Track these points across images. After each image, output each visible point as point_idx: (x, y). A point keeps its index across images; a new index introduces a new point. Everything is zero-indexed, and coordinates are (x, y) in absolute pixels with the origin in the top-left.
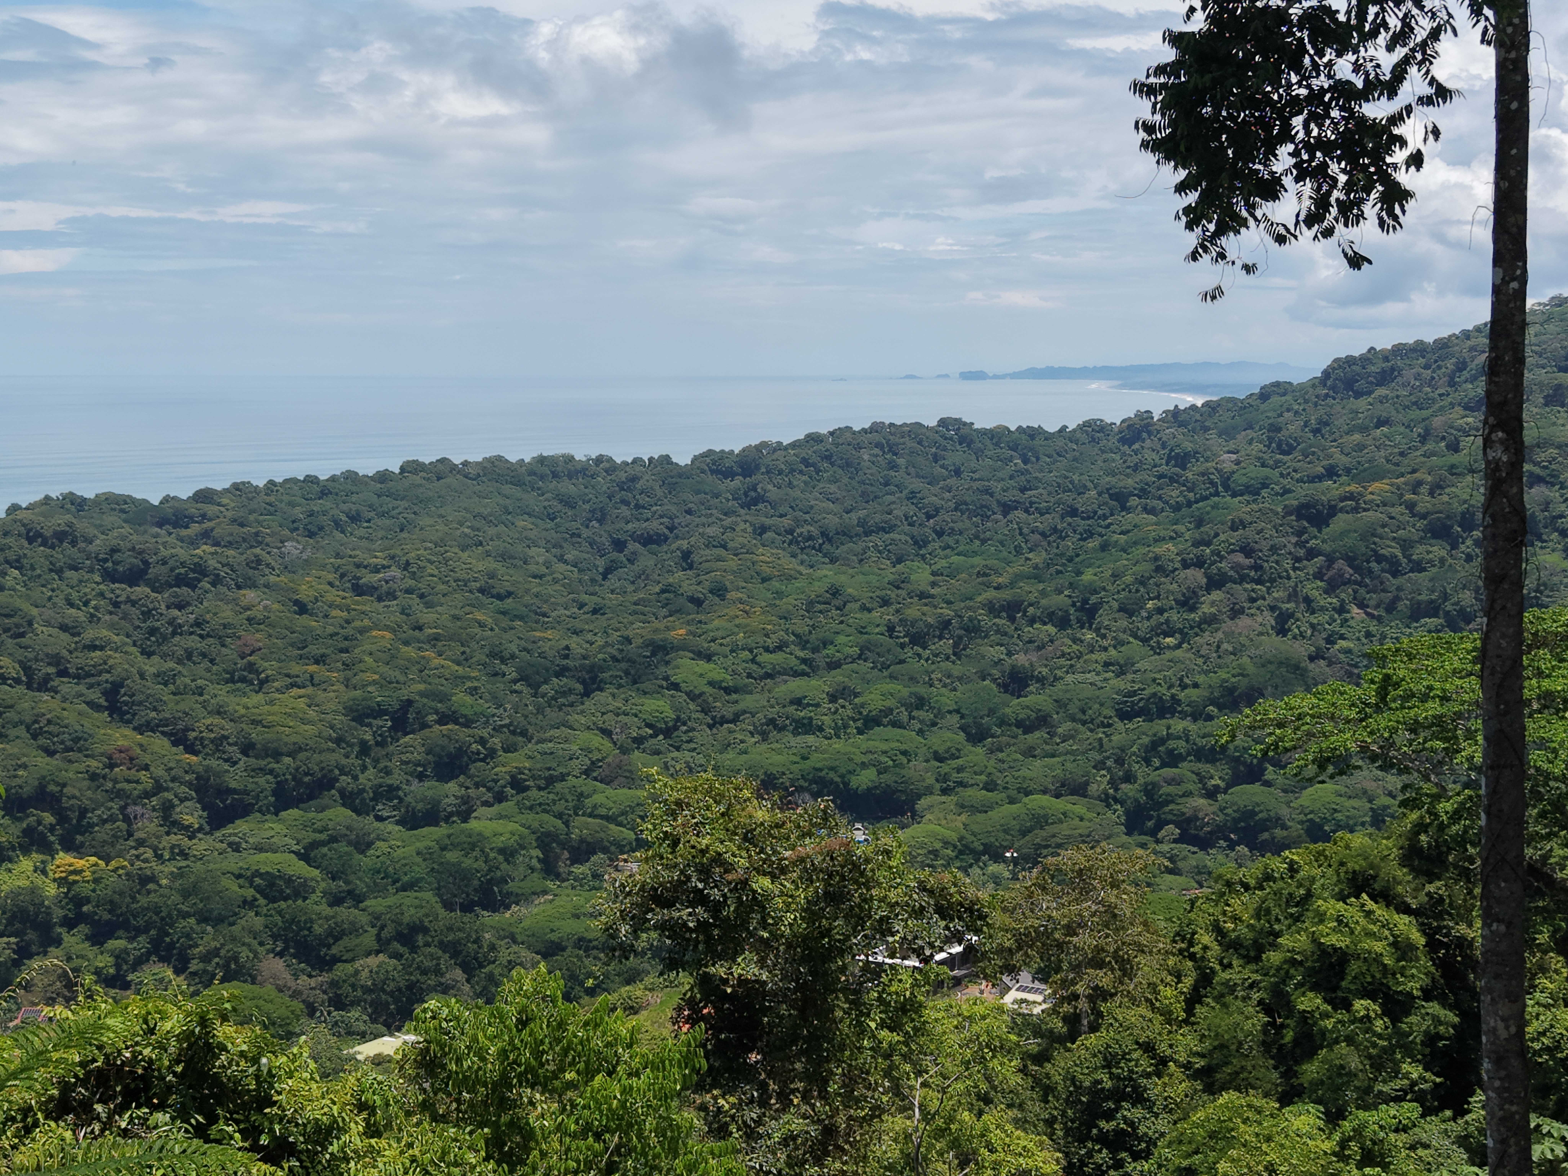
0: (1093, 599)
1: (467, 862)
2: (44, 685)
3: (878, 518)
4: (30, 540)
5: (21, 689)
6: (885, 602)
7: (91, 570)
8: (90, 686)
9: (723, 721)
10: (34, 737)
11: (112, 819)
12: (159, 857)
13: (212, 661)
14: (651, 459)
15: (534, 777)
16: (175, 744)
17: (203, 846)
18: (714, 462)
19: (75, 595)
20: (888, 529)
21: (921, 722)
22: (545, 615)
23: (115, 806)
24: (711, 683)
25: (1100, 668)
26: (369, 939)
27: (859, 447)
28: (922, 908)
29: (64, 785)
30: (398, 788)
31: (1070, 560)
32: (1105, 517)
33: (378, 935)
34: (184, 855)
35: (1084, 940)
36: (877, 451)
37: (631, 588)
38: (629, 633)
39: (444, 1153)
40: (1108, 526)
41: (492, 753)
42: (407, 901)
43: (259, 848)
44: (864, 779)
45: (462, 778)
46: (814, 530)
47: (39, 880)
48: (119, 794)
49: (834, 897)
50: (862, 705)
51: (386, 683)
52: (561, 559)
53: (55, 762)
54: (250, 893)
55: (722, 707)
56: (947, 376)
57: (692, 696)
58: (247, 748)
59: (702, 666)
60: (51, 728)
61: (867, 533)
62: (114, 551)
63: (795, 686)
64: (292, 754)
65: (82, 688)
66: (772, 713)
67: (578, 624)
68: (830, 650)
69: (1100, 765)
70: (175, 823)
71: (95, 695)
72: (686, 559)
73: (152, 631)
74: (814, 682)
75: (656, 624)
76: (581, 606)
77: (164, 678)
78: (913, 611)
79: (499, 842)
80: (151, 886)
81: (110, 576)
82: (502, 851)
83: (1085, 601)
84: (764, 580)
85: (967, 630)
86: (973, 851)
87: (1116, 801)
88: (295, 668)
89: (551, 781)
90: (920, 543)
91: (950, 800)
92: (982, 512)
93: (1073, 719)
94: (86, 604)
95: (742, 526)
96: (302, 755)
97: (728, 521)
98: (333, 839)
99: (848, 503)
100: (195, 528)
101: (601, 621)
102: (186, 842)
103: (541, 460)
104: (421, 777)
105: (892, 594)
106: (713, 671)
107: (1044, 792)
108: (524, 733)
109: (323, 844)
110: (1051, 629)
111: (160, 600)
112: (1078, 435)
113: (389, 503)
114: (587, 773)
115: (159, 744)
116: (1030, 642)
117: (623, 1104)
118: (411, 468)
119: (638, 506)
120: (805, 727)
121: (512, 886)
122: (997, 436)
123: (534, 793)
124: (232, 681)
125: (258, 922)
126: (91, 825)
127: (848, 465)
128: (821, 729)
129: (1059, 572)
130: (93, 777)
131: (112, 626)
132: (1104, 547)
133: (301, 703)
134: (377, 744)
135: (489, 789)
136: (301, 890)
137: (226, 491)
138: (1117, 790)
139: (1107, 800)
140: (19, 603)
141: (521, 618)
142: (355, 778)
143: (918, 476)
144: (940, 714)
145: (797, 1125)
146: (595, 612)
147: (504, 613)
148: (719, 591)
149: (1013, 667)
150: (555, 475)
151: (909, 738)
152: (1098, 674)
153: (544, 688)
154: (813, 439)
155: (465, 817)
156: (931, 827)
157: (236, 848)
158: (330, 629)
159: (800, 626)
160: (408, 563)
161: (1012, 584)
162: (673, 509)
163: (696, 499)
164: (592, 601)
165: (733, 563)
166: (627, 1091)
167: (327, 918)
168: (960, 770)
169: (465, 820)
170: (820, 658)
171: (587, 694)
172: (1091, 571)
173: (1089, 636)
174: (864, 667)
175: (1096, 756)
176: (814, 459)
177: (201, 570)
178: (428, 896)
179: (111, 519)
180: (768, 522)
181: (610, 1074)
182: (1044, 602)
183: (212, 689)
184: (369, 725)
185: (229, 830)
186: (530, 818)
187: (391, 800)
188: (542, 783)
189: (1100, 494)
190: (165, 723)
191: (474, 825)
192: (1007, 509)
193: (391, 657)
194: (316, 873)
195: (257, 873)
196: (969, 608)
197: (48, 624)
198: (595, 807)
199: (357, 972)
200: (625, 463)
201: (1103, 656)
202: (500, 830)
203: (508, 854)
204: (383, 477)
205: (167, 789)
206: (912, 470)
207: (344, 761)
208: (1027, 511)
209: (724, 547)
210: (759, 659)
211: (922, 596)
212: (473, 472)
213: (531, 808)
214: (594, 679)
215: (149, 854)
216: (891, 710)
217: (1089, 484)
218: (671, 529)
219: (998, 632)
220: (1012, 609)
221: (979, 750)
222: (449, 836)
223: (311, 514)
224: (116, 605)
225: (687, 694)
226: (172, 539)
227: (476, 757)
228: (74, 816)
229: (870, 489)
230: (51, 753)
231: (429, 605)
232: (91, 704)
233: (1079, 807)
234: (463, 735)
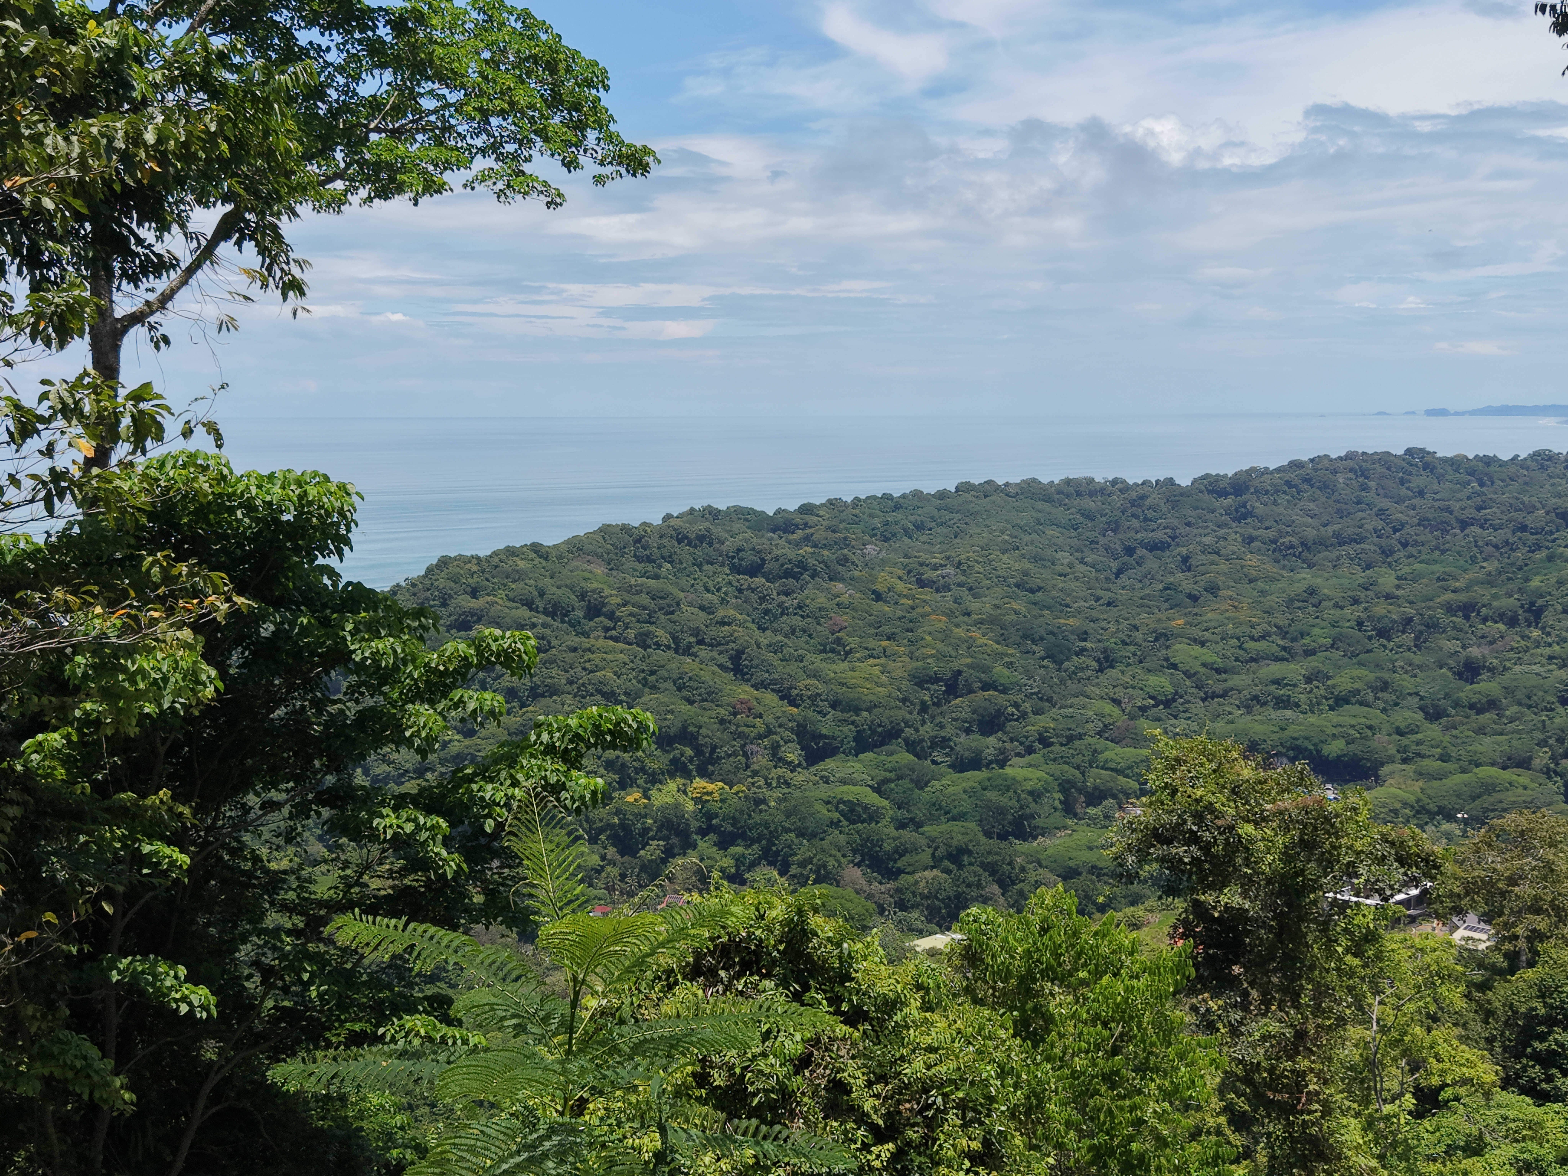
0: (1540, 602)
1: (1004, 801)
2: (687, 651)
3: (1350, 531)
4: (680, 541)
5: (671, 653)
6: (1356, 602)
7: (723, 565)
8: (721, 653)
9: (1214, 696)
10: (679, 689)
11: (735, 754)
12: (769, 785)
13: (810, 636)
14: (1157, 481)
15: (1057, 736)
16: (782, 698)
17: (801, 778)
18: (1211, 484)
19: (710, 583)
20: (1358, 540)
21: (1385, 702)
22: (1067, 606)
23: (737, 744)
24: (1204, 665)
25: (1544, 661)
26: (925, 857)
27: (1335, 472)
28: (1384, 857)
29: (700, 727)
30: (950, 740)
31: (1520, 569)
32: (1552, 533)
33: (933, 855)
34: (788, 784)
35: (1525, 890)
36: (1351, 475)
37: (1138, 585)
38: (1137, 622)
39: (981, 1029)
40: (1554, 541)
41: (1024, 715)
42: (956, 829)
43: (844, 782)
44: (1334, 748)
45: (1000, 734)
46: (1295, 540)
47: (682, 798)
48: (741, 735)
49: (1307, 845)
50: (1334, 686)
51: (941, 657)
52: (1082, 561)
53: (694, 709)
54: (836, 815)
55: (1214, 684)
56: (1413, 413)
57: (1188, 675)
58: (834, 705)
59: (1197, 650)
60: (692, 683)
61: (1341, 543)
62: (739, 550)
63: (1275, 669)
64: (868, 710)
65: (715, 654)
66: (1256, 691)
67: (1094, 614)
68: (1307, 640)
69: (1542, 743)
70: (780, 759)
71: (724, 660)
72: (1185, 562)
73: (767, 612)
74: (1292, 666)
75: (1160, 615)
76: (1098, 599)
77: (776, 648)
78: (1380, 609)
79: (1028, 786)
80: (763, 807)
81: (737, 570)
82: (1031, 793)
83: (1532, 604)
84: (1251, 581)
85: (1428, 626)
86: (1428, 812)
87: (1556, 773)
88: (872, 643)
89: (1070, 739)
90: (1387, 552)
91: (1409, 768)
92: (1443, 528)
93: (1520, 704)
94: (718, 590)
95: (1233, 536)
96: (876, 711)
97: (1221, 532)
98: (899, 778)
99: (1324, 519)
100: (800, 534)
101: (1114, 612)
102: (789, 775)
103: (1068, 482)
104: (968, 731)
105: (1362, 595)
106: (1207, 655)
107: (1493, 764)
108: (1050, 700)
109: (890, 781)
110: (1501, 626)
111: (773, 589)
112: (1529, 463)
113: (946, 516)
114: (1100, 733)
115: (770, 698)
116: (1483, 637)
117: (1126, 1000)
118: (964, 488)
119: (1146, 519)
120: (1283, 703)
121: (1039, 822)
122: (1456, 463)
123: (1057, 748)
124: (824, 651)
125: (842, 839)
126: (719, 758)
127: (1326, 486)
128: (1297, 705)
129: (1509, 579)
130: (722, 722)
131: (736, 608)
132: (1550, 558)
133: (876, 671)
134: (934, 704)
135: (1021, 744)
136: (873, 816)
137: (823, 505)
138: (1557, 764)
139: (1548, 773)
140: (671, 589)
141: (1049, 608)
142: (917, 730)
143: (1386, 496)
144: (1401, 696)
145: (1274, 1027)
146: (1109, 604)
147: (1035, 604)
148: (1213, 589)
149: (1468, 658)
150: (1079, 494)
151: (1375, 716)
152: (1543, 666)
153: (1066, 664)
154: (1296, 465)
155: (1002, 764)
156: (1393, 790)
157: (826, 781)
158: (899, 613)
159: (1281, 620)
160: (960, 563)
161: (1468, 588)
162: (1176, 522)
163: (1194, 513)
164: (1106, 596)
165: (1224, 567)
166: (1129, 990)
167: (895, 839)
168: (1418, 743)
169: (1002, 767)
170: (1298, 646)
171: (1101, 670)
172: (1539, 578)
173: (1536, 633)
174: (1336, 655)
175: (1538, 735)
176: (1296, 481)
177: (802, 565)
178: (972, 825)
179: (737, 526)
180: (1255, 533)
181: (1115, 975)
182: (1495, 604)
183: (810, 657)
184: (928, 689)
185: (821, 766)
186: (1054, 768)
187: (943, 748)
188: (1064, 740)
189: (1547, 513)
190: (774, 682)
191: (1008, 770)
192: (1464, 524)
193: (945, 636)
194: (886, 803)
195: (841, 801)
196: (1429, 608)
197: (691, 604)
198: (1106, 761)
199: (917, 882)
200: (1136, 485)
201: (1548, 651)
202: (1030, 776)
203: (1036, 795)
204: (942, 495)
205: (775, 733)
206: (1381, 491)
207: (908, 716)
208: (1482, 527)
209: (1217, 553)
210: (1245, 646)
211: (1388, 597)
212: (1013, 491)
213: (1054, 760)
214: (1107, 658)
215: (762, 782)
216: (1359, 691)
217: (1538, 505)
218: (1173, 538)
219: (1454, 628)
220: (1467, 609)
221: (1435, 727)
222: (989, 779)
223: (886, 524)
224: (740, 591)
225: (1184, 673)
226: (782, 542)
227: (1010, 718)
228: (707, 751)
229: (1344, 507)
230: (691, 702)
231: (976, 596)
232: (721, 666)
233: (1523, 778)
234: (1001, 700)
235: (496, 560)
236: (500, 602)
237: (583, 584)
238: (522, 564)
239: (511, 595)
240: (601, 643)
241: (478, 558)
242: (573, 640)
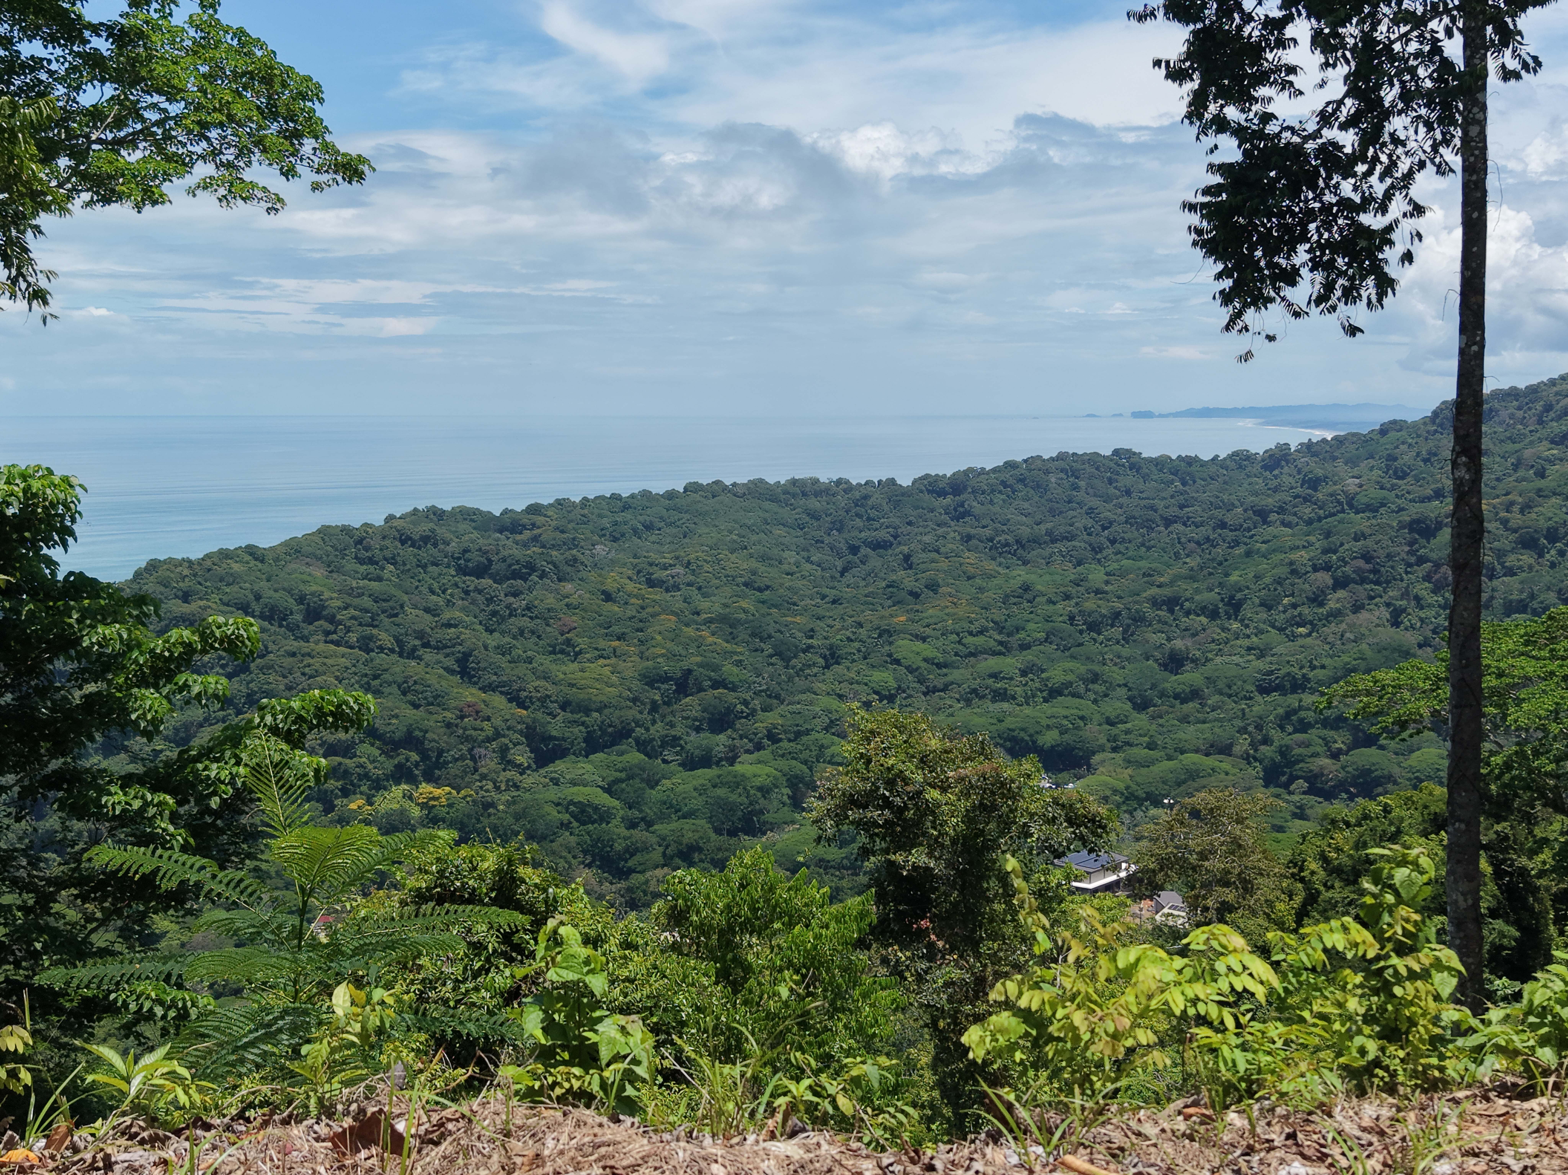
0: (1239, 596)
1: (733, 797)
2: (412, 654)
3: (1062, 529)
4: (403, 543)
5: (395, 657)
6: (1067, 597)
7: (448, 566)
8: (447, 655)
9: (935, 690)
10: (404, 693)
11: (462, 758)
12: (497, 788)
13: (539, 637)
14: (880, 482)
15: (785, 732)
16: (510, 701)
17: (531, 780)
18: (930, 484)
19: (436, 585)
20: (1071, 537)
21: (1096, 693)
22: (795, 604)
23: (464, 748)
24: (925, 660)
25: (1243, 652)
26: (656, 855)
27: (1047, 472)
29: (426, 732)
30: (680, 738)
31: (1220, 564)
32: (1249, 530)
33: (664, 853)
34: (517, 787)
35: (1215, 864)
36: (1062, 475)
37: (862, 583)
38: (861, 619)
40: (1251, 537)
41: (753, 712)
42: (687, 827)
43: (574, 783)
44: (1049, 738)
45: (729, 732)
46: (1010, 539)
47: (408, 804)
48: (468, 739)
50: (1048, 679)
51: (671, 656)
52: (808, 560)
53: (419, 713)
54: (566, 817)
55: (935, 679)
56: (1121, 415)
57: (910, 670)
58: (565, 706)
59: (919, 645)
60: (417, 687)
61: (1054, 541)
62: (466, 551)
63: (993, 663)
64: (598, 710)
65: (440, 657)
66: (975, 684)
67: (820, 612)
68: (1022, 635)
69: (1243, 730)
70: (509, 762)
71: (450, 662)
72: (907, 561)
73: (494, 613)
74: (1009, 660)
75: (884, 613)
76: (823, 597)
77: (503, 650)
78: (1090, 605)
79: (758, 782)
80: (491, 810)
81: (463, 571)
82: (760, 789)
83: (1232, 597)
84: (969, 578)
85: (1135, 620)
86: (1137, 798)
87: (1256, 759)
88: (602, 644)
89: (798, 735)
90: (1096, 549)
91: (1119, 756)
92: (1148, 525)
93: (1221, 694)
94: (444, 592)
95: (952, 535)
96: (606, 711)
97: (941, 531)
98: (630, 777)
99: (1038, 517)
100: (527, 534)
101: (840, 609)
102: (518, 777)
103: (794, 482)
104: (698, 730)
105: (1073, 590)
106: (928, 650)
107: (1197, 751)
108: (777, 697)
109: (621, 781)
110: (1204, 620)
111: (500, 590)
112: (1228, 462)
113: (675, 516)
114: (827, 729)
115: (498, 701)
116: (1186, 630)
118: (692, 488)
119: (869, 519)
120: (1001, 696)
121: (767, 817)
122: (1161, 463)
123: (785, 744)
124: (553, 652)
125: (573, 840)
126: (446, 763)
127: (1038, 486)
128: (1014, 698)
129: (1210, 574)
130: (449, 725)
131: (463, 609)
132: (1248, 554)
133: (607, 671)
134: (665, 703)
135: (751, 740)
136: (604, 816)
137: (551, 505)
138: (1256, 750)
139: (1247, 758)
140: (393, 591)
141: (775, 606)
142: (647, 730)
143: (1095, 495)
144: (1111, 687)
146: (834, 602)
147: (763, 602)
148: (933, 587)
149: (1172, 650)
150: (804, 494)
151: (1086, 706)
152: (1242, 656)
153: (794, 661)
154: (1010, 465)
155: (732, 761)
156: (1103, 778)
157: (556, 782)
158: (629, 613)
159: (998, 615)
160: (689, 563)
161: (1172, 583)
162: (897, 521)
163: (915, 513)
164: (832, 593)
165: (944, 564)
167: (625, 839)
168: (1128, 732)
169: (732, 765)
170: (1014, 641)
171: (827, 667)
172: (1237, 573)
173: (1235, 626)
174: (1050, 648)
175: (1239, 723)
176: (1011, 481)
177: (530, 566)
178: (703, 822)
179: (463, 527)
180: (973, 531)
182: (1197, 598)
183: (539, 658)
184: (659, 688)
185: (551, 768)
186: (783, 764)
187: (674, 747)
188: (792, 736)
189: (1245, 511)
190: (503, 684)
191: (738, 768)
192: (1168, 522)
193: (675, 635)
194: (616, 803)
195: (571, 803)
196: (1136, 602)
197: (415, 607)
198: (833, 756)
199: (647, 881)
200: (859, 485)
201: (1246, 643)
202: (759, 772)
203: (765, 791)
204: (671, 495)
205: (504, 736)
206: (1090, 491)
207: (639, 716)
208: (1185, 524)
209: (937, 551)
210: (964, 641)
211: (1098, 592)
212: (740, 491)
213: (783, 756)
214: (833, 655)
215: (490, 786)
216: (1071, 683)
217: (1237, 503)
218: (895, 537)
219: (1159, 621)
220: (1172, 603)
221: (1143, 716)
222: (719, 776)
223: (616, 524)
224: (467, 593)
225: (907, 668)
226: (509, 543)
227: (739, 716)
228: (434, 755)
229: (1056, 505)
230: (416, 706)
231: (705, 595)
232: (447, 669)
233: (1225, 764)
234: (731, 697)
235: (209, 563)
236: (214, 606)
237: (302, 587)
238: (236, 567)
239: (225, 599)
240: (322, 647)
241: (190, 561)
242: (293, 645)
